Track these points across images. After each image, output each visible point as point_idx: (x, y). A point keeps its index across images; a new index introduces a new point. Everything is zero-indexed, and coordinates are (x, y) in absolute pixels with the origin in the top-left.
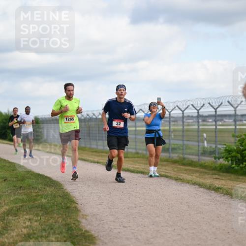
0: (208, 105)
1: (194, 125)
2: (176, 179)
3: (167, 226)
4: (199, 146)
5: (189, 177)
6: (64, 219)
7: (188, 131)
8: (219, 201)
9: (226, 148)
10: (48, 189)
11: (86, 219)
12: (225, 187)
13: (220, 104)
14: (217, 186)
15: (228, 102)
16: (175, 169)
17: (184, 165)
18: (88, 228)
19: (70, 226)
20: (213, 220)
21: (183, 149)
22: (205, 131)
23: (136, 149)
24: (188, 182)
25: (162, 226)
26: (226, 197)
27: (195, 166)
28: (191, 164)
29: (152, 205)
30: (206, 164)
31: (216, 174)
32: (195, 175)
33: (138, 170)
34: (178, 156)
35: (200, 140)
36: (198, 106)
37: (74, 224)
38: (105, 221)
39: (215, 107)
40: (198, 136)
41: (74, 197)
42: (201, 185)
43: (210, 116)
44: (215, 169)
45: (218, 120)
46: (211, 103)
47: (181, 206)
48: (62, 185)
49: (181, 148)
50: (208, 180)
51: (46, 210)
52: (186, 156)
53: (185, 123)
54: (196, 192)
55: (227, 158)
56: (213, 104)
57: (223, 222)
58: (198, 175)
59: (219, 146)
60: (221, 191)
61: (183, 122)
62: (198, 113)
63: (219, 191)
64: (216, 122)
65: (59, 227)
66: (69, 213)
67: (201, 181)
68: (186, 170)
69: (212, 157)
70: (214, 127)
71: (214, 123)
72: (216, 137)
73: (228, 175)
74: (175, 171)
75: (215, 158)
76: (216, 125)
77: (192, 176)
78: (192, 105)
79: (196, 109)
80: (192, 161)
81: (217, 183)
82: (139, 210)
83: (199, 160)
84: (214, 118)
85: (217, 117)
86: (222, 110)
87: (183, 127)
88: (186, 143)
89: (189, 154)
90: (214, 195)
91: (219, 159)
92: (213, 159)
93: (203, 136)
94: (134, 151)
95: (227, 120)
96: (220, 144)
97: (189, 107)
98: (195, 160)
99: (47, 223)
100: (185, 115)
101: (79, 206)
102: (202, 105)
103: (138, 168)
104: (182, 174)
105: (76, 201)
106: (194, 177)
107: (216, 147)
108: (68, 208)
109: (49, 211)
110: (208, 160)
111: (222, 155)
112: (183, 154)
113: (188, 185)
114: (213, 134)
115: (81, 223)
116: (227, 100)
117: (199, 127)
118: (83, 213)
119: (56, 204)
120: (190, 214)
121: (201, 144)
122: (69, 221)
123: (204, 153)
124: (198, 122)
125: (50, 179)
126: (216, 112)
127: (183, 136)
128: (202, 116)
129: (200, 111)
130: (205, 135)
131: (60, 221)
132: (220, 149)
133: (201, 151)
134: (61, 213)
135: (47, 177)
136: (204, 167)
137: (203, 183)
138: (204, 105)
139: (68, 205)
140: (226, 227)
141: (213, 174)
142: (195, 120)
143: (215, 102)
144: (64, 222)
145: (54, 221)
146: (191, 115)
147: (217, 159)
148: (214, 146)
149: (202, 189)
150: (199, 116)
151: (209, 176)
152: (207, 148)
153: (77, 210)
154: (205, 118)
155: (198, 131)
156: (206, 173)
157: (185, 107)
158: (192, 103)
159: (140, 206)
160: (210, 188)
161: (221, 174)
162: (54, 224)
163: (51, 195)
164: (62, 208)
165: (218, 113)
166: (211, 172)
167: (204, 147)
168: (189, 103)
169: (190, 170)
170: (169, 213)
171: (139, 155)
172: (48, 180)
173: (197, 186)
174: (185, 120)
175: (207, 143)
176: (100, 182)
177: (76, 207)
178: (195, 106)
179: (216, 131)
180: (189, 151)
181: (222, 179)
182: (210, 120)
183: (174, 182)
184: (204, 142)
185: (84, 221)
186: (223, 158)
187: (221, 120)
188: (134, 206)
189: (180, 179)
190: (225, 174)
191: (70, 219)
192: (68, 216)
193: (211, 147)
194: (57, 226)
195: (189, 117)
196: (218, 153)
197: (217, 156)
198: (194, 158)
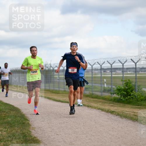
0: (107, 62)
1: (99, 74)
2: (88, 106)
3: (82, 134)
4: (101, 86)
5: (96, 105)
6: (21, 130)
7: (95, 77)
8: (113, 119)
9: (117, 88)
10: (12, 112)
11: (35, 130)
12: (117, 111)
13: (114, 61)
14: (112, 110)
15: (119, 60)
16: (88, 100)
17: (92, 98)
18: (36, 135)
19: (25, 134)
20: (110, 130)
21: (92, 89)
22: (105, 78)
23: (64, 88)
24: (95, 108)
25: (80, 134)
26: (117, 117)
27: (99, 99)
28: (97, 97)
29: (74, 122)
30: (106, 97)
31: (111, 103)
32: (99, 103)
33: (66, 101)
34: (89, 93)
35: (102, 83)
36: (101, 63)
37: (27, 133)
38: (46, 131)
39: (111, 64)
40: (101, 81)
41: (28, 117)
42: (102, 110)
43: (108, 69)
44: (111, 100)
45: (113, 71)
46: (109, 61)
47: (91, 122)
48: (20, 110)
49: (91, 88)
50: (107, 107)
51: (10, 125)
52: (94, 93)
53: (93, 73)
54: (100, 114)
55: (118, 94)
56: (110, 62)
57: (116, 132)
58: (101, 104)
59: (114, 87)
60: (115, 113)
61: (92, 72)
62: (101, 67)
63: (113, 113)
64: (111, 72)
65: (18, 135)
66: (24, 126)
67: (103, 107)
68: (94, 101)
69: (109, 93)
70: (110, 75)
71: (110, 73)
72: (111, 81)
73: (119, 103)
74: (87, 102)
75: (111, 94)
76: (112, 74)
77: (97, 104)
78: (98, 62)
79: (100, 65)
80: (97, 96)
81: (113, 109)
82: (66, 125)
83: (101, 95)
84: (110, 70)
85: (112, 70)
86: (115, 66)
87: (92, 75)
88: (94, 85)
89: (96, 91)
90: (110, 115)
91: (113, 94)
92: (110, 94)
93: (104, 81)
94: (63, 90)
95: (118, 71)
96: (114, 86)
97: (96, 64)
98: (99, 95)
99: (11, 133)
100: (93, 68)
101: (30, 123)
102: (103, 62)
103: (65, 100)
104: (91, 103)
105: (29, 119)
106: (99, 105)
107: (112, 87)
108: (24, 123)
109: (12, 125)
110: (107, 95)
111: (115, 92)
112: (92, 91)
113: (95, 110)
114: (110, 80)
115: (31, 132)
116: (118, 60)
117: (101, 75)
118: (32, 126)
119: (16, 121)
120: (96, 127)
121: (103, 85)
122: (24, 131)
123: (105, 91)
124: (101, 72)
125: (13, 106)
126: (111, 66)
127: (92, 81)
128: (103, 69)
129: (102, 66)
130: (105, 80)
131: (19, 131)
132: (114, 88)
133: (103, 90)
134: (20, 126)
135: (11, 105)
136: (105, 99)
137: (104, 109)
138: (104, 62)
139: (24, 122)
140: (117, 134)
141: (110, 103)
142: (99, 71)
143: (111, 61)
144: (21, 132)
145: (15, 131)
146: (97, 68)
147: (112, 95)
148: (110, 87)
149: (103, 112)
150: (101, 69)
151: (108, 104)
152: (106, 88)
153: (29, 125)
154: (105, 70)
155: (101, 77)
156: (105, 102)
157: (93, 63)
158: (97, 61)
159: (67, 122)
160: (108, 111)
161: (115, 103)
162: (16, 133)
163: (14, 116)
164: (20, 124)
165: (113, 67)
166: (109, 102)
167: (104, 87)
168: (95, 61)
169: (96, 101)
170: (83, 127)
171: (66, 92)
172: (12, 107)
173: (100, 110)
174: (93, 71)
175: (106, 85)
176: (43, 108)
177: (28, 123)
178: (99, 63)
179: (111, 77)
180: (95, 90)
181: (115, 106)
182: (108, 71)
183: (87, 108)
184: (104, 84)
185: (33, 131)
186: (116, 93)
187: (115, 71)
188: (63, 122)
189: (90, 106)
190: (117, 103)
191: (25, 130)
192: (24, 128)
193: (108, 87)
194: (17, 134)
195: (96, 69)
196: (113, 91)
197: (112, 92)
198: (99, 94)
